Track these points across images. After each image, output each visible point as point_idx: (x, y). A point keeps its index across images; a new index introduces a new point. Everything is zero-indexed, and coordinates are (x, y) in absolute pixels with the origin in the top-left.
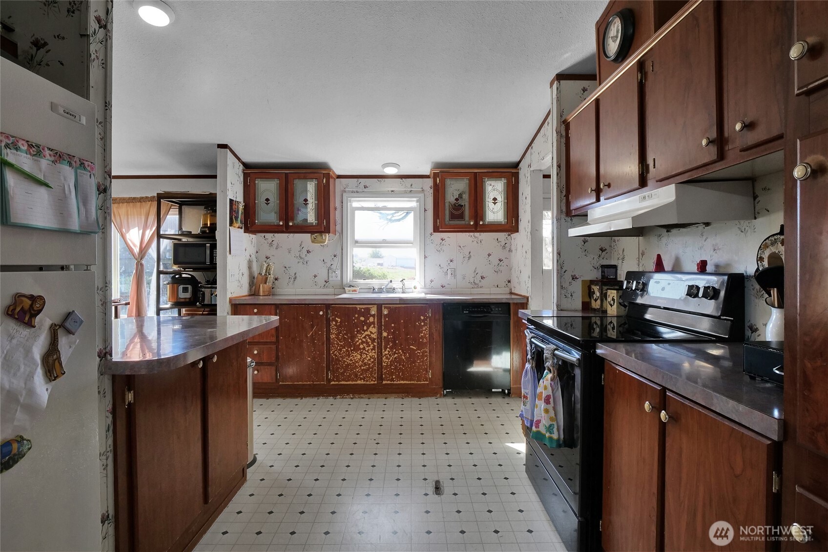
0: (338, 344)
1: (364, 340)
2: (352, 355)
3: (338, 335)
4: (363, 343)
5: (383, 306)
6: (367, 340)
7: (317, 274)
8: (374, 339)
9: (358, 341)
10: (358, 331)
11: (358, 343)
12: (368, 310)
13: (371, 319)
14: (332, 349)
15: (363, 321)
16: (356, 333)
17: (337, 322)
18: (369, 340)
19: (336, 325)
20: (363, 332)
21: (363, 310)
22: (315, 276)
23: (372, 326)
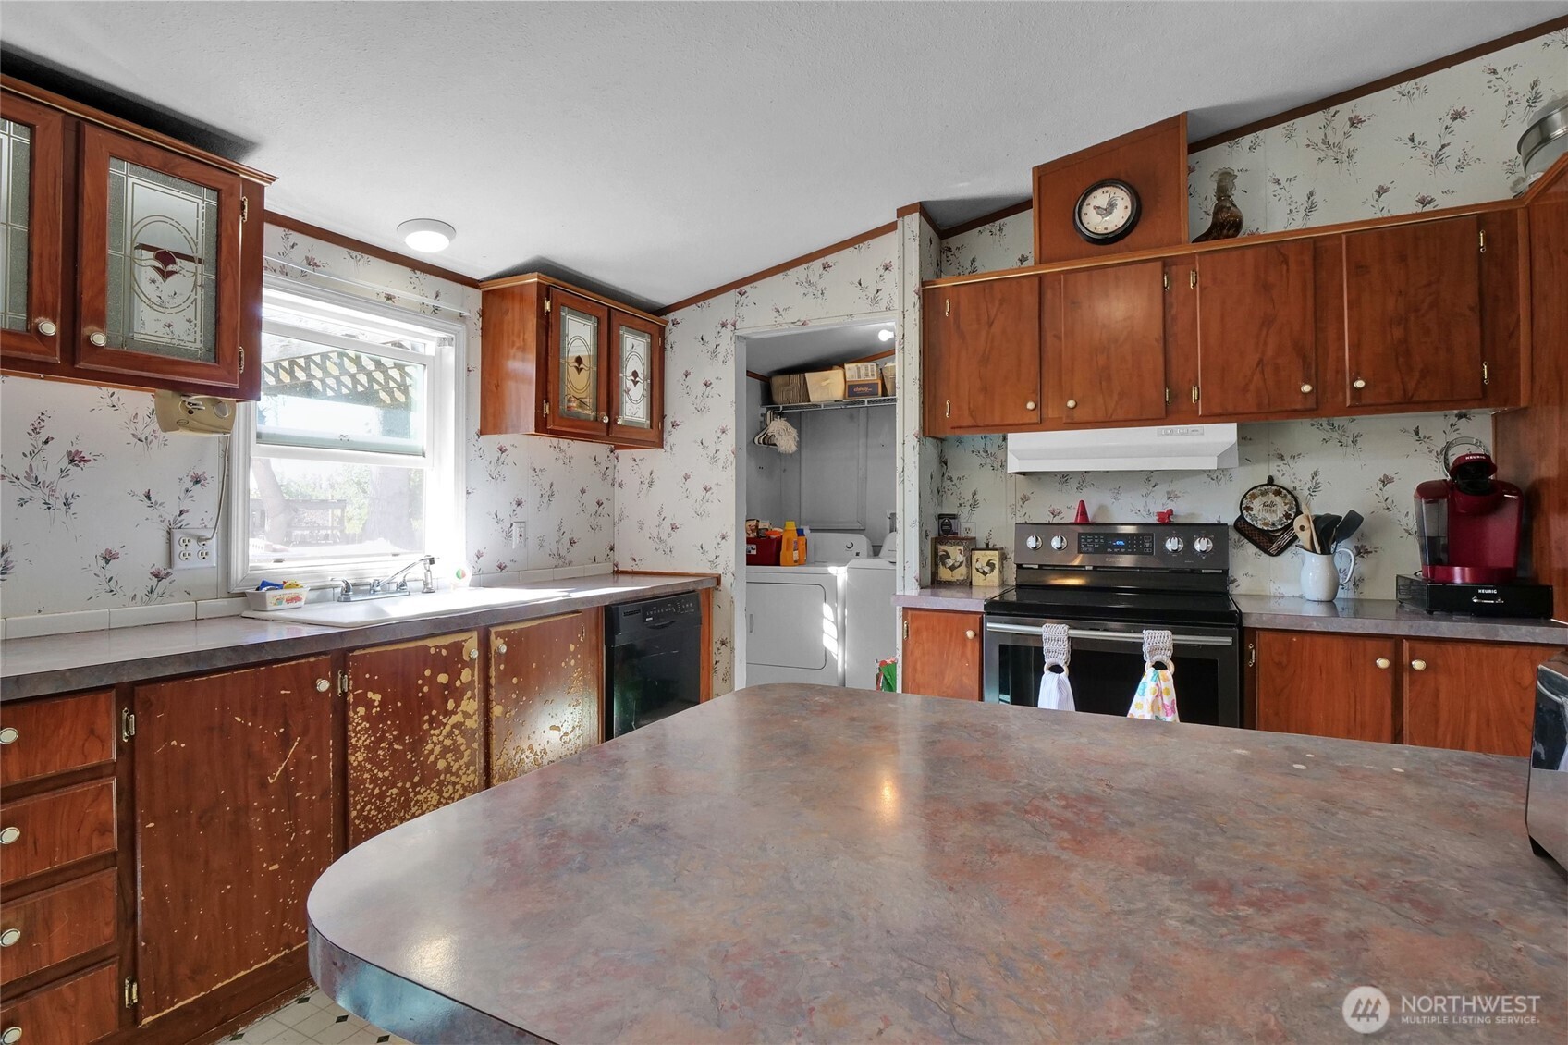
0: (374, 780)
1: (448, 742)
2: (417, 801)
3: (372, 749)
4: (446, 750)
5: (493, 630)
6: (455, 741)
7: (115, 548)
8: (474, 731)
9: (431, 752)
10: (431, 721)
11: (432, 758)
12: (457, 648)
13: (466, 675)
14: (356, 803)
15: (446, 686)
16: (426, 726)
17: (369, 705)
18: (460, 740)
19: (366, 718)
20: (445, 720)
21: (444, 652)
22: (109, 557)
23: (469, 693)
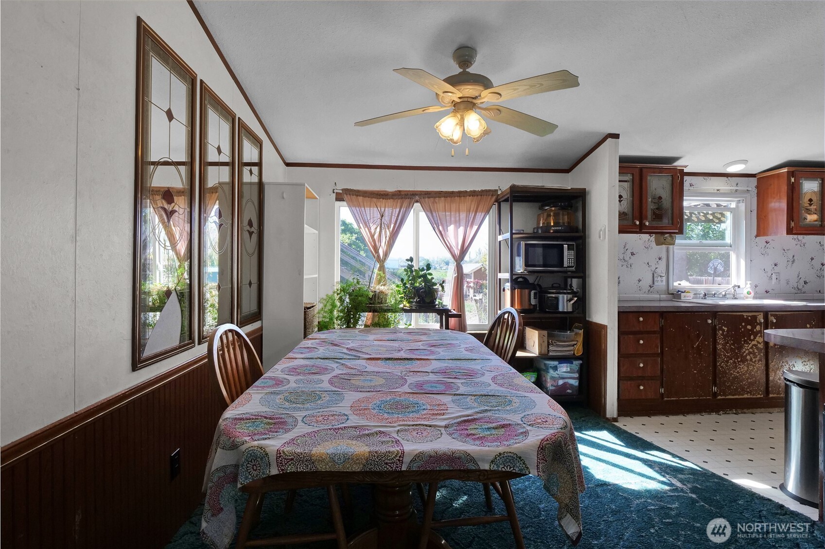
0: (725, 356)
1: (751, 350)
2: (739, 367)
3: (724, 345)
4: (750, 353)
5: (769, 313)
6: (754, 351)
7: (641, 279)
8: (761, 349)
9: (745, 352)
10: (745, 341)
11: (745, 354)
12: (755, 317)
13: (758, 328)
14: (719, 361)
15: (750, 330)
16: (743, 342)
17: (723, 331)
18: (756, 351)
19: (722, 334)
20: (750, 342)
21: (749, 318)
22: (639, 281)
23: (759, 335)
